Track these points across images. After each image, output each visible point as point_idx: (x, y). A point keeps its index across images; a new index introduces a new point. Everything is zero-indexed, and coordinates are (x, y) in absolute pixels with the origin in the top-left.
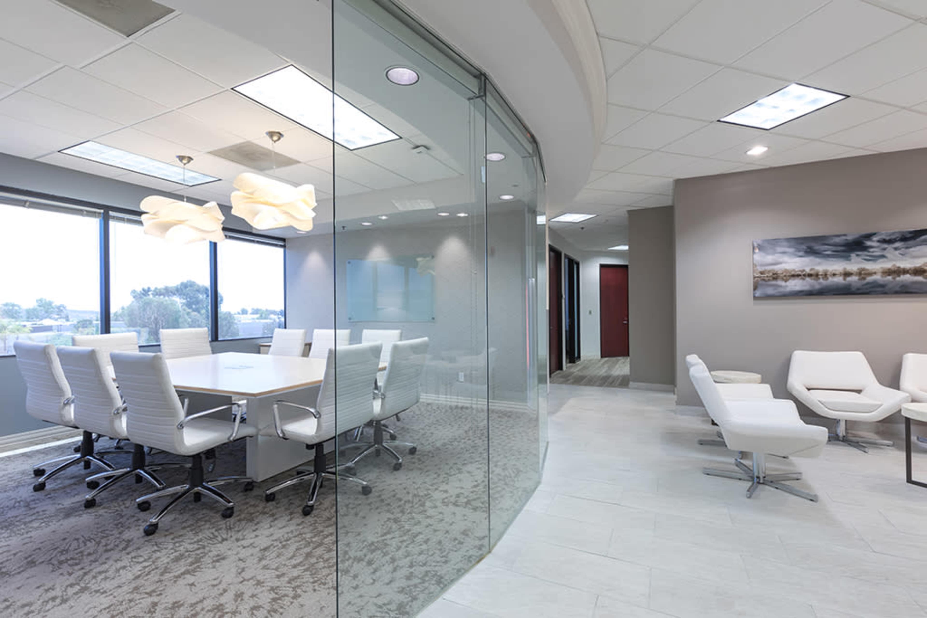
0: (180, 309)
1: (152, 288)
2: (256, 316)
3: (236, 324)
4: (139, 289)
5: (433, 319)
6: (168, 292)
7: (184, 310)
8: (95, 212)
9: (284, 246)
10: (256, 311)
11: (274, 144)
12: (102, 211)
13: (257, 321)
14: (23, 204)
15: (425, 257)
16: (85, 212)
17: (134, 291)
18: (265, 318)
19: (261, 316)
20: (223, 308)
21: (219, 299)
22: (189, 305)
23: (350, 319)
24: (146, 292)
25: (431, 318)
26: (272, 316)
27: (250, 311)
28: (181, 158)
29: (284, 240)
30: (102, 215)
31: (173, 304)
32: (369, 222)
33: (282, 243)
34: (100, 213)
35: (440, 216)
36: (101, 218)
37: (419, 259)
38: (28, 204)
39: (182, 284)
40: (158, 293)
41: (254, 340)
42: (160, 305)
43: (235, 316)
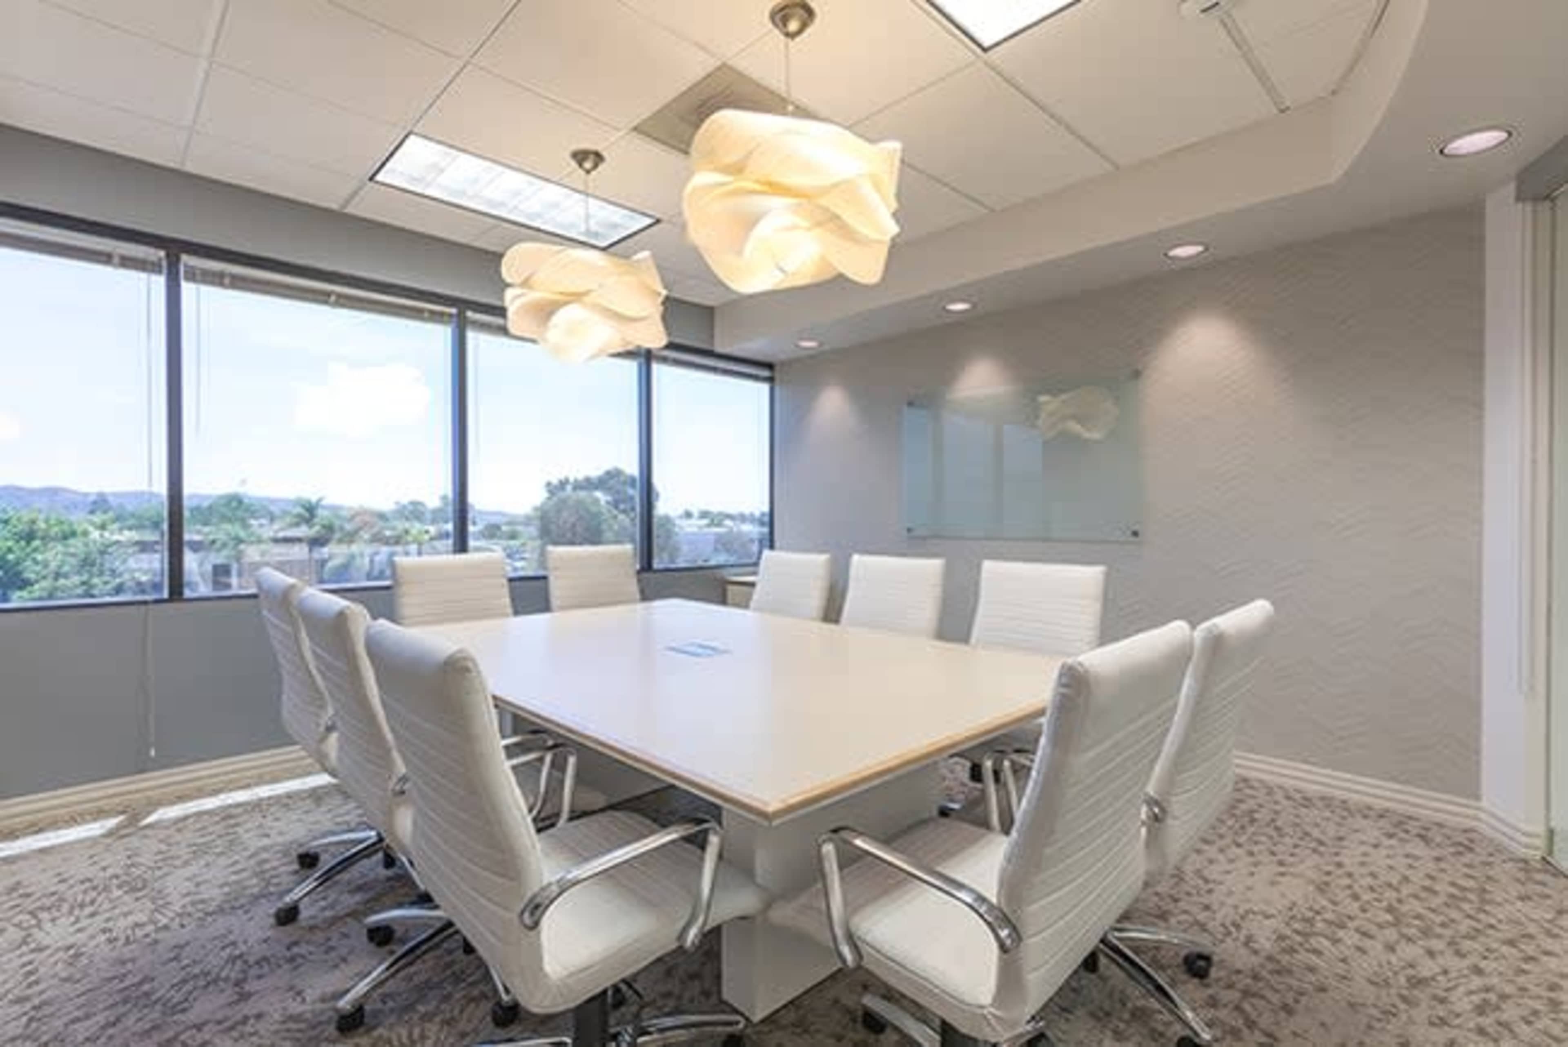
0: (604, 510)
1: (572, 480)
2: (705, 521)
3: (677, 534)
4: (555, 481)
5: (1135, 534)
6: (588, 484)
7: (609, 511)
8: (442, 314)
9: (770, 380)
10: (704, 515)
11: (791, 43)
12: (454, 311)
13: (706, 530)
14: (322, 298)
15: (1054, 395)
16: (426, 315)
17: (549, 484)
18: (719, 525)
19: (712, 520)
20: (661, 508)
21: (654, 496)
22: (616, 504)
23: (909, 530)
24: (563, 484)
25: (1129, 533)
26: (728, 522)
27: (696, 514)
28: (580, 157)
29: (770, 366)
30: (455, 319)
31: (597, 501)
32: (963, 301)
33: (766, 373)
34: (451, 315)
35: (1174, 259)
36: (453, 325)
37: (1043, 398)
38: (333, 298)
39: (608, 473)
40: (578, 486)
41: (716, 571)
42: (580, 502)
43: (678, 522)
